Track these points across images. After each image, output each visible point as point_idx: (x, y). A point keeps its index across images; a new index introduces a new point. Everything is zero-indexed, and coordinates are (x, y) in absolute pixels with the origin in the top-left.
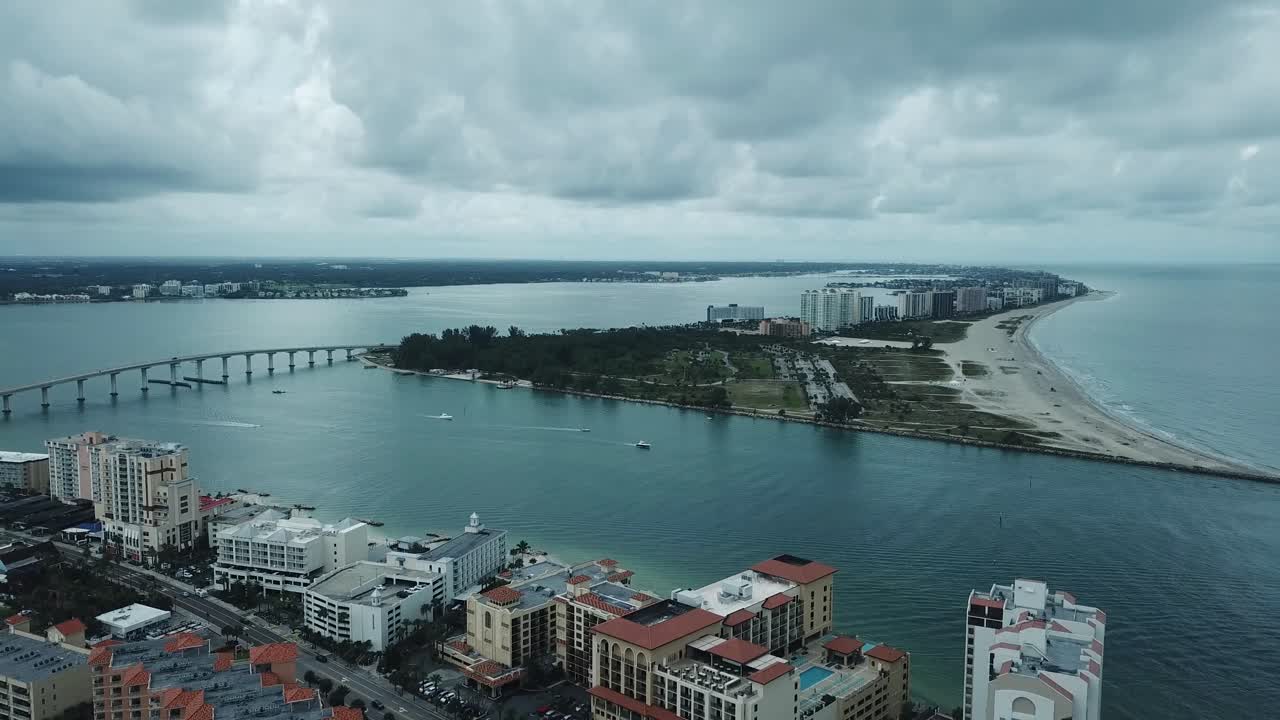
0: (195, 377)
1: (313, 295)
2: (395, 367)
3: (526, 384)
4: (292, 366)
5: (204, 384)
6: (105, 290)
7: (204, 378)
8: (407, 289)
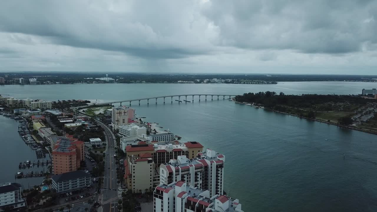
0: (185, 100)
1: (248, 83)
2: (236, 101)
3: (263, 107)
4: (212, 99)
5: (187, 102)
6: (198, 80)
7: (187, 100)
8: (277, 82)
